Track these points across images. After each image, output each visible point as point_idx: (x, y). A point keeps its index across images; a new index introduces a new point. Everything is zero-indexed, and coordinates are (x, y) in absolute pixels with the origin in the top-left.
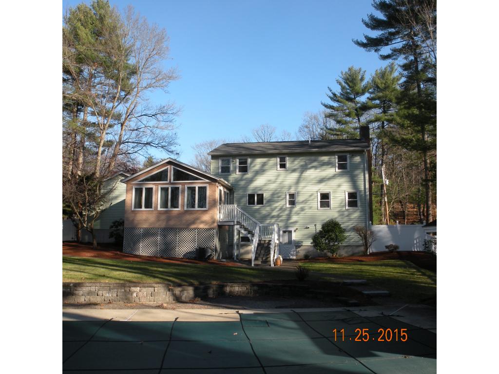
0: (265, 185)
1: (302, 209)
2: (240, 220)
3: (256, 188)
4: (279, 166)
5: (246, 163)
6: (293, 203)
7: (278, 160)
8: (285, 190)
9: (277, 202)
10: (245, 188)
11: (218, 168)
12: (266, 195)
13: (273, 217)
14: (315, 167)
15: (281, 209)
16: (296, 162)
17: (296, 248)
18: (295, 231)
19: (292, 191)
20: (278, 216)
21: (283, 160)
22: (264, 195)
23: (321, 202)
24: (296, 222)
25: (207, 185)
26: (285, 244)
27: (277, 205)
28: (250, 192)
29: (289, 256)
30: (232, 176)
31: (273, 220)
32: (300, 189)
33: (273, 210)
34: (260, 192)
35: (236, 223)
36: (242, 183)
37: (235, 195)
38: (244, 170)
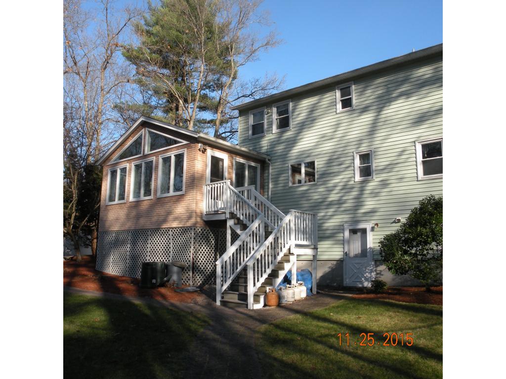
0: (317, 145)
1: (384, 184)
2: (234, 210)
3: (302, 153)
4: (339, 106)
5: (286, 111)
6: (366, 172)
7: (338, 93)
8: (352, 149)
9: (338, 173)
10: (284, 156)
11: (247, 130)
12: (319, 164)
13: (331, 204)
14: (407, 94)
15: (344, 187)
16: (369, 92)
17: (377, 266)
18: (373, 229)
19: (364, 149)
20: (340, 202)
21: (346, 92)
22: (316, 164)
23: (424, 162)
24: (373, 212)
25: (185, 151)
26: (356, 256)
27: (336, 180)
28: (292, 162)
29: (361, 282)
30: (266, 139)
31: (331, 211)
32: (377, 143)
33: (330, 191)
34: (309, 160)
35: (228, 216)
36: (280, 148)
37: (271, 171)
38: (284, 124)
